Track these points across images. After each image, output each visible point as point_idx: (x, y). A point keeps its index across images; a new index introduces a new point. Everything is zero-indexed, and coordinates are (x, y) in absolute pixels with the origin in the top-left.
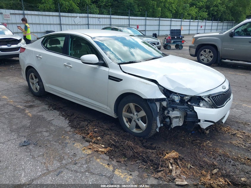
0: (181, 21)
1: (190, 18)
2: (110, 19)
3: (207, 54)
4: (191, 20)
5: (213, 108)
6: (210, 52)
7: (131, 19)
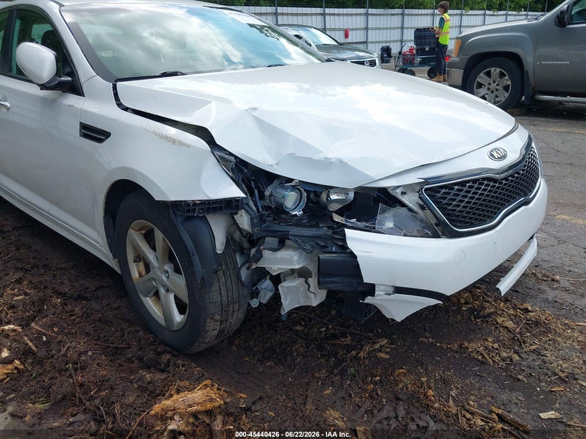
0: (461, 15)
1: (485, 6)
2: (274, 17)
3: (494, 82)
4: (488, 12)
5: (439, 237)
6: (502, 75)
7: (330, 14)
